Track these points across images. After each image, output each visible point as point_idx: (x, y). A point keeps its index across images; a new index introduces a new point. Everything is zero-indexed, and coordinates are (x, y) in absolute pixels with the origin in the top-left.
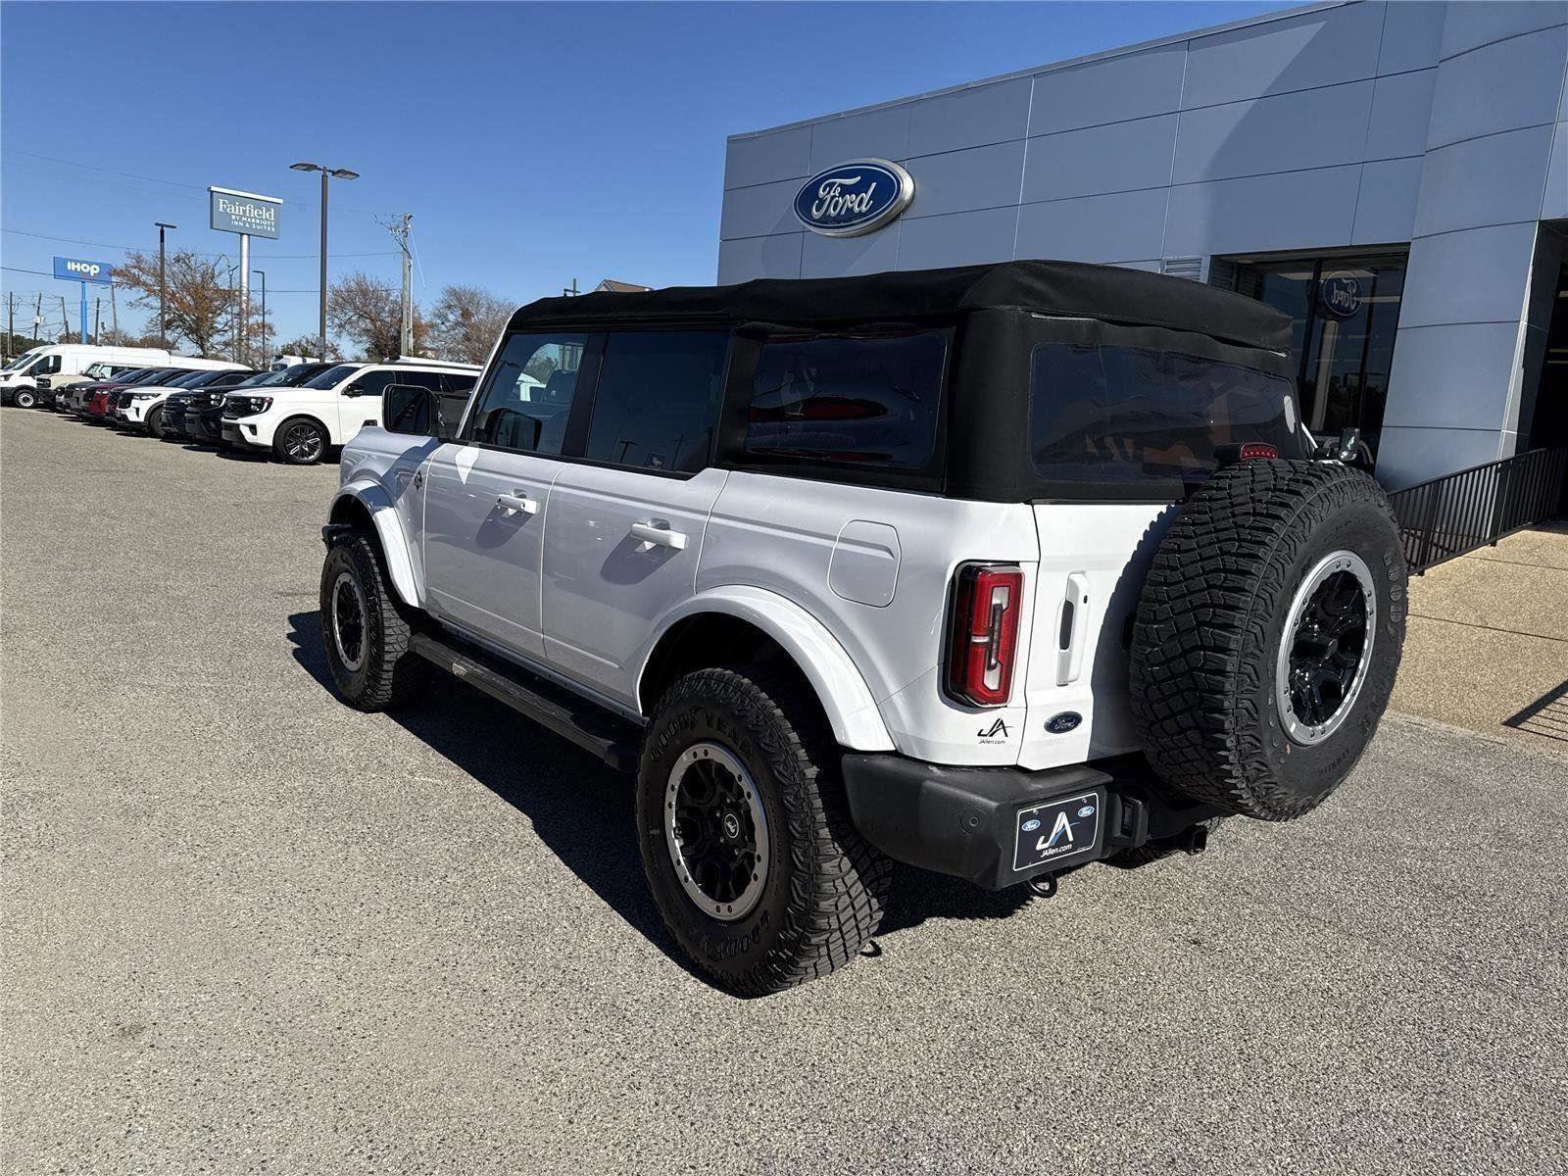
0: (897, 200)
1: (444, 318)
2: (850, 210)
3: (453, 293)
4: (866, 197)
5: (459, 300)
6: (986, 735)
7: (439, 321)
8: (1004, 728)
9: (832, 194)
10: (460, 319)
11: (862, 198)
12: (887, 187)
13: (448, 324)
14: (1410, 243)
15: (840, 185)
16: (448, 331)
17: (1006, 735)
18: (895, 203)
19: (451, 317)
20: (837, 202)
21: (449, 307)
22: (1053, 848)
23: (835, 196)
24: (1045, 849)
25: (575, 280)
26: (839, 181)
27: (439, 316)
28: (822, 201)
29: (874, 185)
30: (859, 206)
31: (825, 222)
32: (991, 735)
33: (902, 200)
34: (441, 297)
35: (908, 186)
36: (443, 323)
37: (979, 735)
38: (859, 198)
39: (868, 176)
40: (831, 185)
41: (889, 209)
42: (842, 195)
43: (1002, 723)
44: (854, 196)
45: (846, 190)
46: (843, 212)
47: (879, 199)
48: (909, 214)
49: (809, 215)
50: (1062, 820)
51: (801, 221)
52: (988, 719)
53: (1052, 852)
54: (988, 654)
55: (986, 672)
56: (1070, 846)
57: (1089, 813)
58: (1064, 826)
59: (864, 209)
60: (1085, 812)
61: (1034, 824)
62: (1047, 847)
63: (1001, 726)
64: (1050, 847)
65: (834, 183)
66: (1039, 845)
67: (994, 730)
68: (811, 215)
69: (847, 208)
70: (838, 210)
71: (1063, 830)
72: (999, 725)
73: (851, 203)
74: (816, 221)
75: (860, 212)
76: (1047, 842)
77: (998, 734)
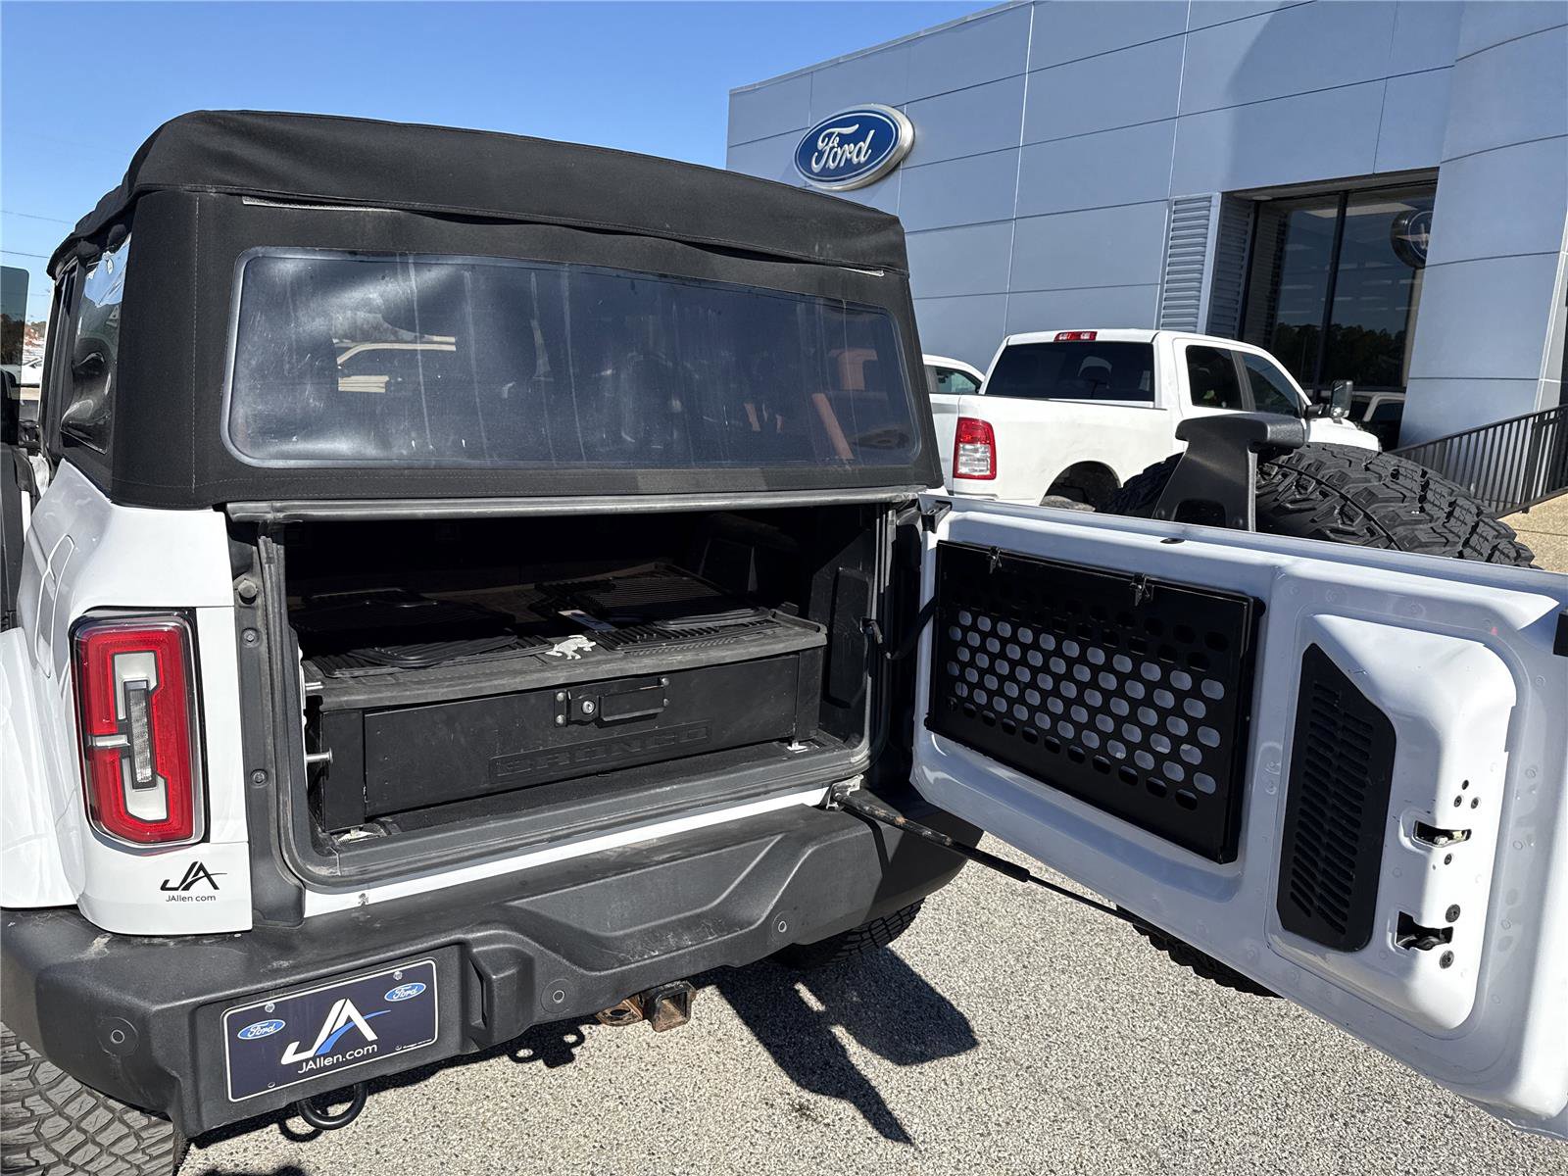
0: (896, 147)
2: (849, 161)
4: (864, 146)
6: (176, 889)
8: (207, 876)
9: (830, 145)
11: (860, 148)
12: (885, 134)
14: (1438, 168)
15: (839, 135)
17: (216, 887)
18: (895, 149)
20: (836, 153)
22: (325, 1056)
23: (834, 147)
24: (307, 1061)
26: (837, 130)
28: (821, 153)
29: (872, 132)
30: (857, 156)
31: (827, 174)
32: (187, 888)
33: (901, 147)
35: (906, 133)
37: (164, 888)
38: (857, 148)
39: (866, 123)
40: (830, 135)
41: (888, 157)
42: (840, 145)
43: (201, 868)
44: (852, 145)
45: (844, 140)
46: (842, 164)
47: (877, 148)
48: (908, 163)
49: (809, 169)
50: (344, 1013)
51: (802, 176)
52: (174, 863)
53: (328, 1062)
54: (126, 763)
55: (130, 793)
56: (370, 1048)
57: (414, 993)
58: (349, 1020)
59: (862, 159)
60: (402, 993)
61: (267, 1026)
62: (312, 1055)
63: (201, 874)
64: (319, 1057)
65: (833, 133)
66: (289, 1057)
67: (189, 880)
68: (811, 168)
69: (846, 159)
70: (837, 161)
71: (350, 1025)
72: (197, 871)
73: (850, 153)
74: (817, 174)
75: (859, 163)
76: (311, 1048)
77: (202, 886)
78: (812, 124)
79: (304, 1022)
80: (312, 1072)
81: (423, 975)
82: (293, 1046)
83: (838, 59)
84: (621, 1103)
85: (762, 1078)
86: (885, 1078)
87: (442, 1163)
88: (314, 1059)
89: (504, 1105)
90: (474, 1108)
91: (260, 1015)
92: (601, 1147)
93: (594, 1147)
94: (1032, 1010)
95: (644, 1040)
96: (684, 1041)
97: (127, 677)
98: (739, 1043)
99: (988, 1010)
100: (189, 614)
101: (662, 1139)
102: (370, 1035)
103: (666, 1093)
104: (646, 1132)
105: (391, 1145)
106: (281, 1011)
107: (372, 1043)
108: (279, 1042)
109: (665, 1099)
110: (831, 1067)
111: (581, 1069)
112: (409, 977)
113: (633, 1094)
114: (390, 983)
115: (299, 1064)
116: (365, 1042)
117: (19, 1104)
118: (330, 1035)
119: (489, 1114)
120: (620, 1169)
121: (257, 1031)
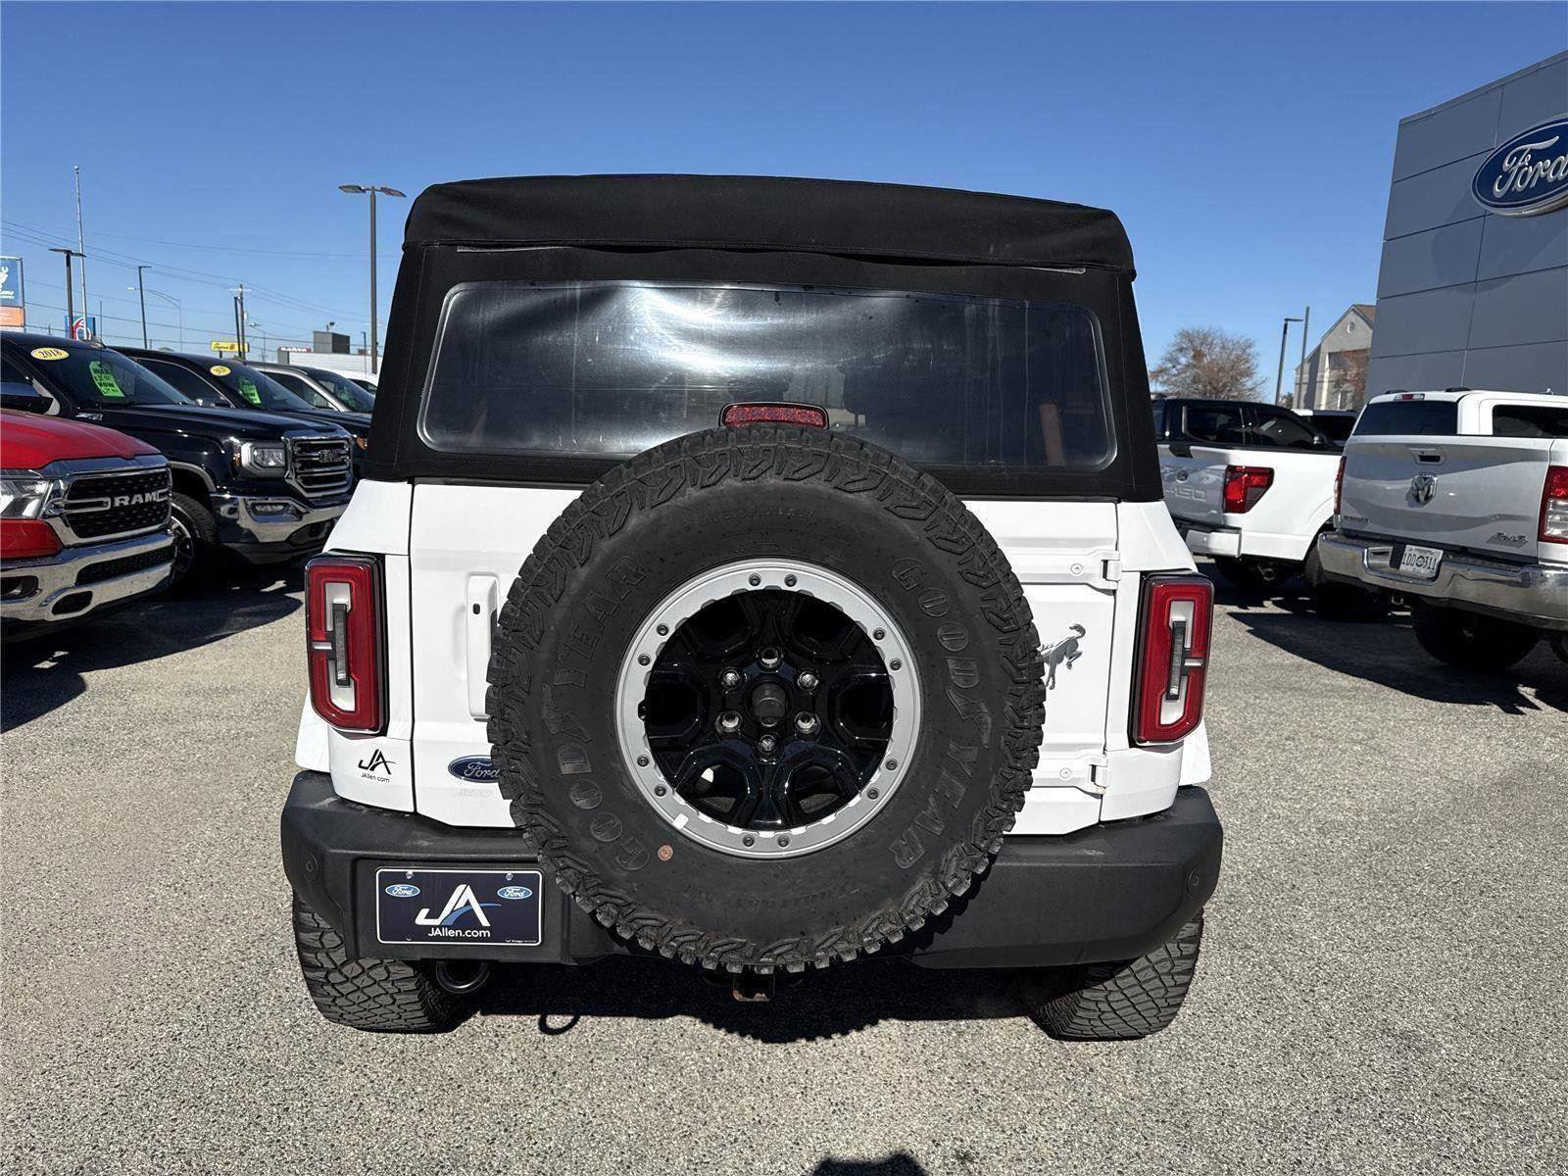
1: (1174, 361)
2: (1542, 181)
3: (1187, 336)
4: (1565, 160)
5: (1191, 341)
6: (366, 768)
7: (1170, 365)
9: (1520, 164)
10: (1191, 361)
11: (1559, 164)
13: (1179, 367)
15: (1532, 151)
16: (1179, 374)
17: (389, 773)
19: (1183, 360)
20: (1526, 173)
21: (1181, 350)
22: (449, 928)
23: (1524, 166)
24: (435, 927)
25: (1308, 309)
26: (1529, 146)
27: (1170, 360)
28: (1507, 175)
30: (1554, 174)
31: (1513, 199)
32: (372, 769)
34: (1173, 340)
36: (1174, 367)
37: (360, 766)
38: (1554, 165)
40: (1519, 154)
42: (1532, 163)
43: (381, 755)
44: (1548, 161)
45: (1538, 156)
46: (1533, 184)
49: (1490, 195)
50: (463, 897)
51: (1481, 204)
52: (365, 748)
53: (451, 933)
54: (331, 664)
55: (334, 687)
56: (485, 932)
57: (522, 896)
58: (468, 903)
59: (1561, 175)
60: (512, 893)
61: (407, 890)
62: (438, 924)
63: (381, 760)
64: (445, 926)
65: (1524, 151)
66: (421, 919)
67: (374, 763)
68: (1492, 193)
69: (1540, 177)
70: (1527, 182)
71: (468, 908)
72: (378, 757)
73: (1544, 170)
74: (1499, 200)
75: (1556, 180)
76: (437, 918)
77: (380, 769)
78: (1497, 145)
79: (435, 895)
80: (438, 938)
81: (529, 882)
82: (424, 912)
83: (1539, 64)
84: (802, 1093)
85: (948, 1118)
86: (1076, 1163)
87: (630, 1087)
88: (440, 927)
89: (708, 1060)
90: (684, 1053)
91: (400, 879)
92: (759, 1121)
93: (754, 1119)
94: (1311, 1158)
95: (862, 1048)
96: (897, 1061)
97: (336, 601)
98: (947, 1080)
99: (1253, 1138)
100: (380, 558)
101: (815, 1135)
102: (485, 922)
103: (847, 1099)
104: (806, 1124)
105: (605, 1059)
106: (416, 880)
107: (485, 928)
108: (414, 904)
109: (843, 1104)
110: (1025, 1132)
111: (789, 1053)
112: (517, 881)
113: (819, 1089)
114: (502, 881)
115: (429, 928)
116: (479, 927)
117: (310, 915)
118: (452, 911)
119: (690, 1063)
120: (762, 1145)
121: (400, 891)
